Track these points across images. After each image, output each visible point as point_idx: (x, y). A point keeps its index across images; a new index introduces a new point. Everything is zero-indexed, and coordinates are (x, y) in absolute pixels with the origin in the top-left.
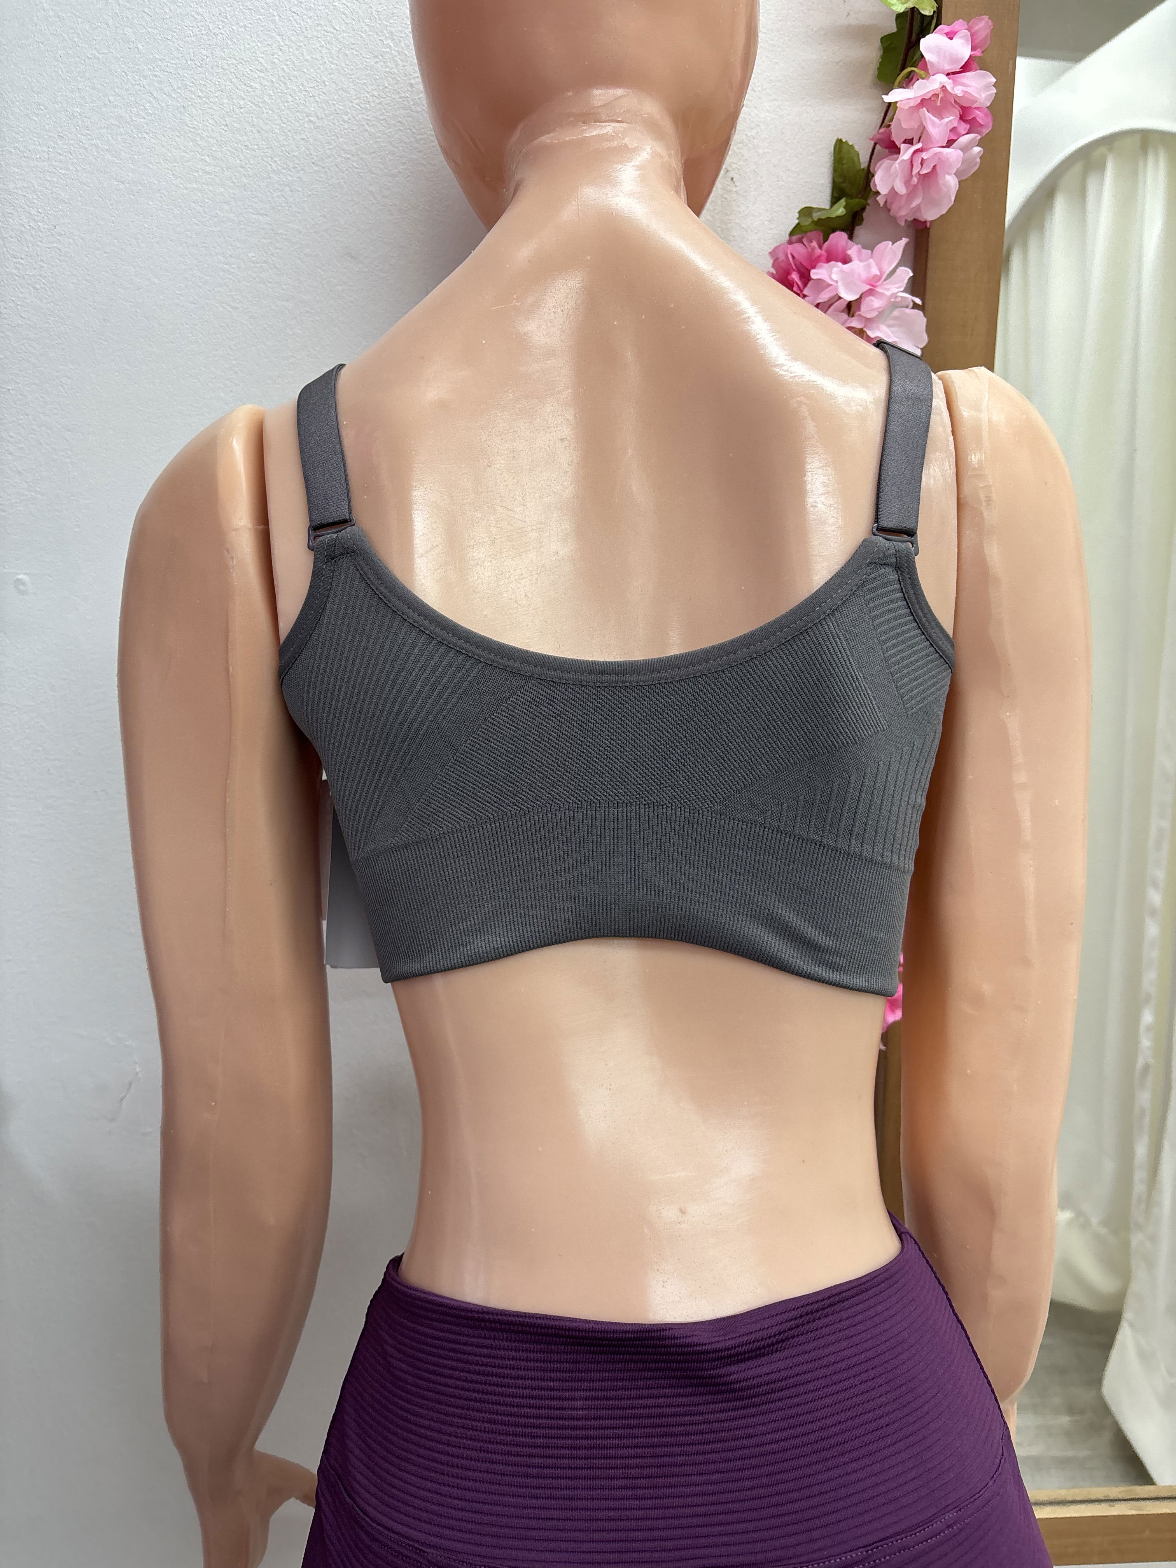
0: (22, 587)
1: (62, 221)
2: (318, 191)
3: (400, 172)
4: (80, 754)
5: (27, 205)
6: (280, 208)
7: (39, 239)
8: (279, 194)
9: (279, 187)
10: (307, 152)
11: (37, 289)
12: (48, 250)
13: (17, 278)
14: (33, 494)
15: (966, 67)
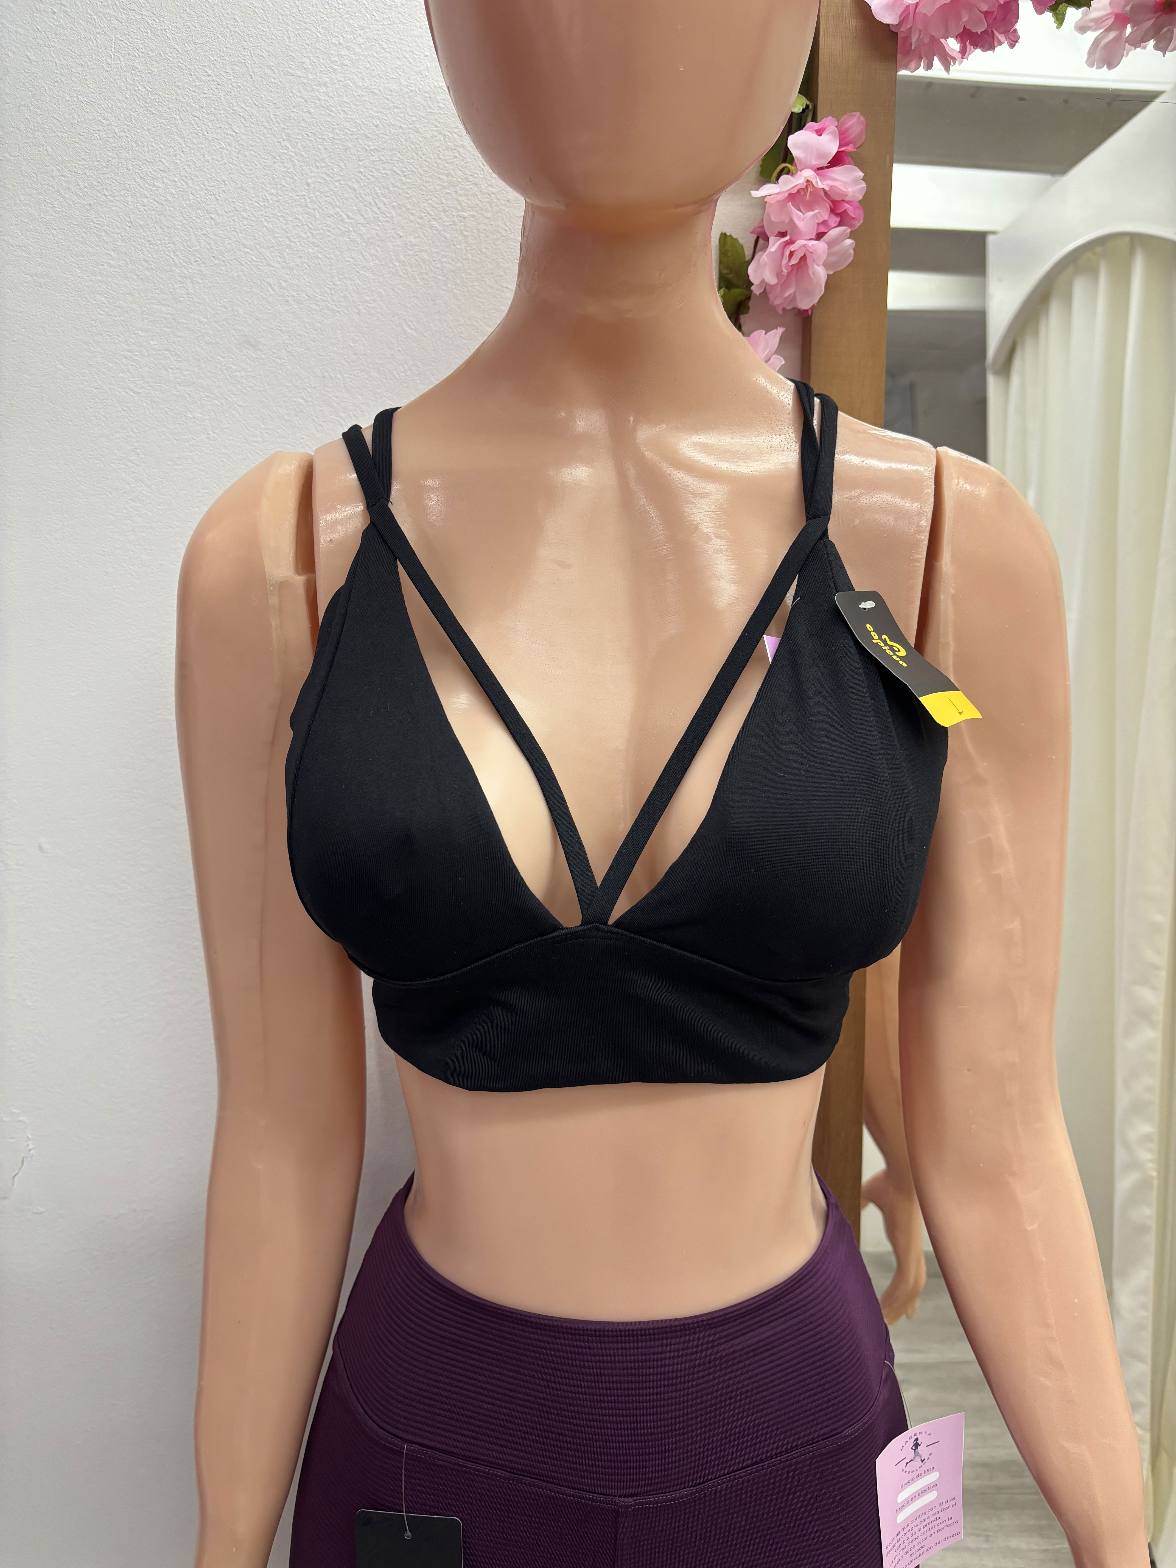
15: (837, 160)
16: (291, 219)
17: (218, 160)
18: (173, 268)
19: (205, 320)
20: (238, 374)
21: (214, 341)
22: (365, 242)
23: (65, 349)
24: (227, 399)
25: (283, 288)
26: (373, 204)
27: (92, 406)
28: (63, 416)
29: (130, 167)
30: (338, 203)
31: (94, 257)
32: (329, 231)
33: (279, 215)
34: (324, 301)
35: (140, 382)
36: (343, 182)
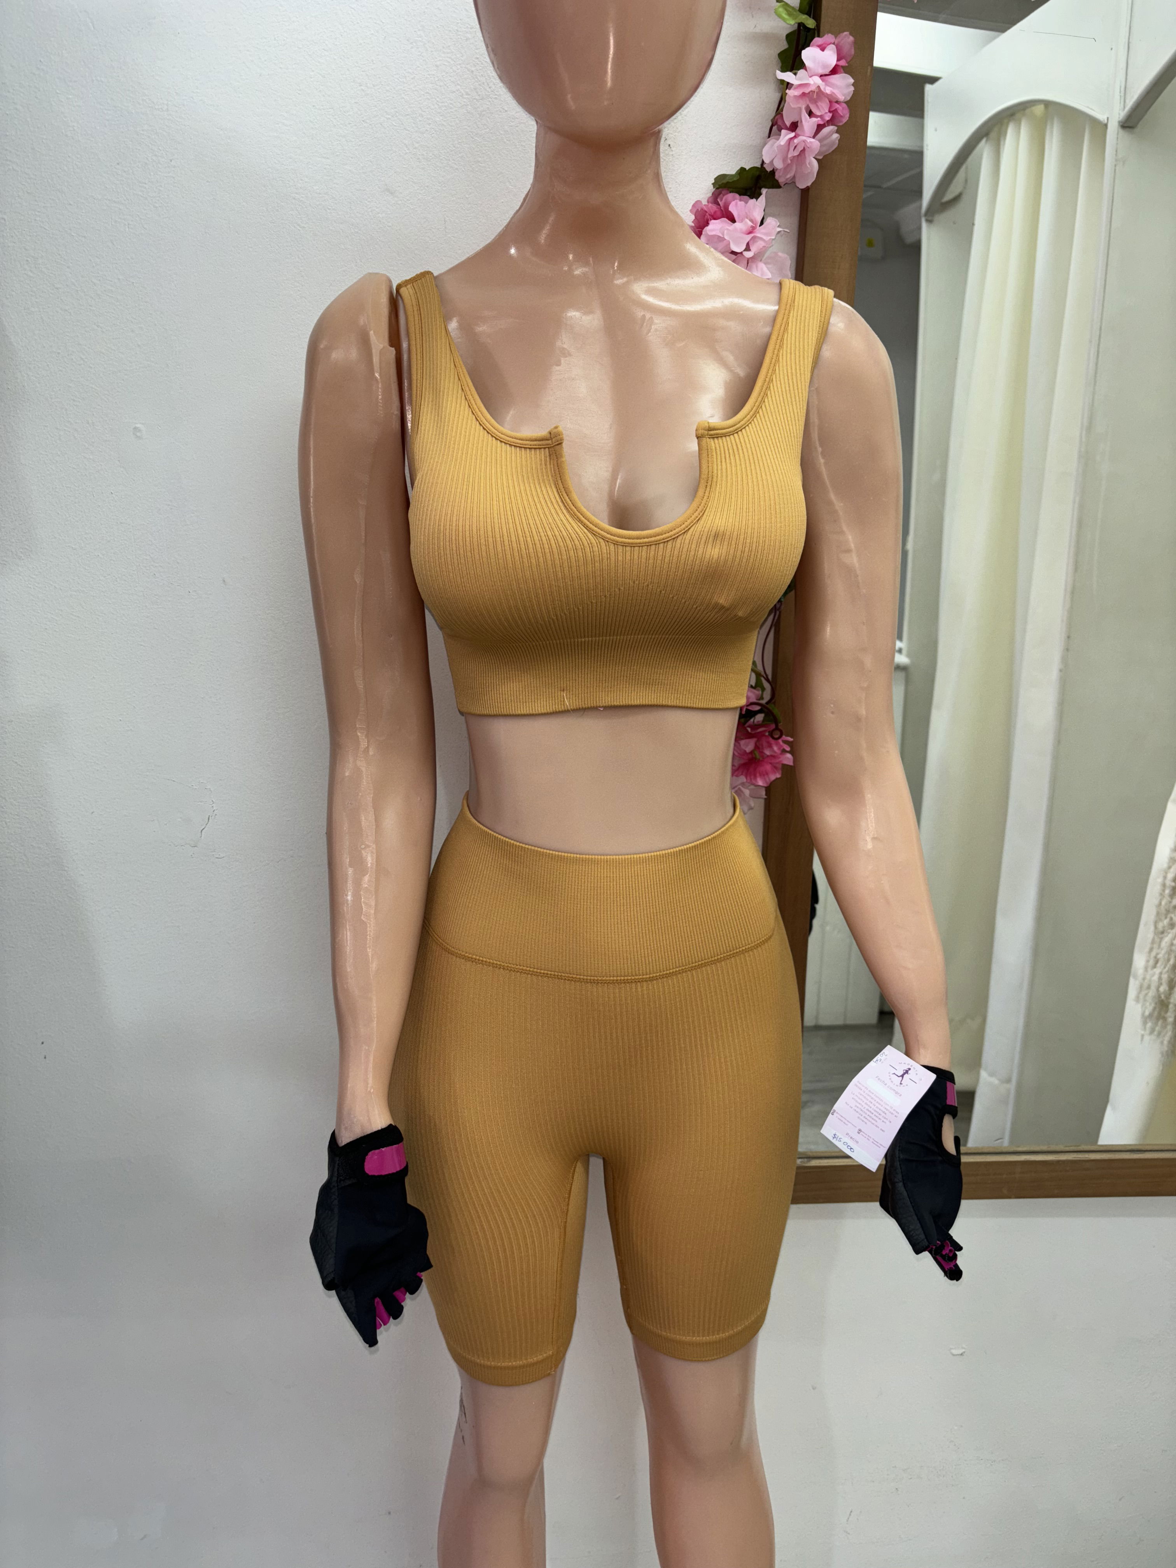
0: (138, 434)
2: (366, 142)
5: (150, 143)
7: (160, 170)
8: (338, 143)
9: (337, 138)
10: (359, 113)
11: (156, 207)
12: (165, 178)
14: (148, 362)
15: (834, 71)
16: (423, 93)
17: (368, 44)
18: (332, 129)
19: (356, 171)
20: (379, 214)
21: (362, 188)
22: (478, 114)
24: (371, 235)
25: (415, 148)
26: (486, 84)
29: (301, 46)
30: (459, 82)
32: (451, 104)
33: (414, 89)
34: (447, 160)
36: (464, 66)
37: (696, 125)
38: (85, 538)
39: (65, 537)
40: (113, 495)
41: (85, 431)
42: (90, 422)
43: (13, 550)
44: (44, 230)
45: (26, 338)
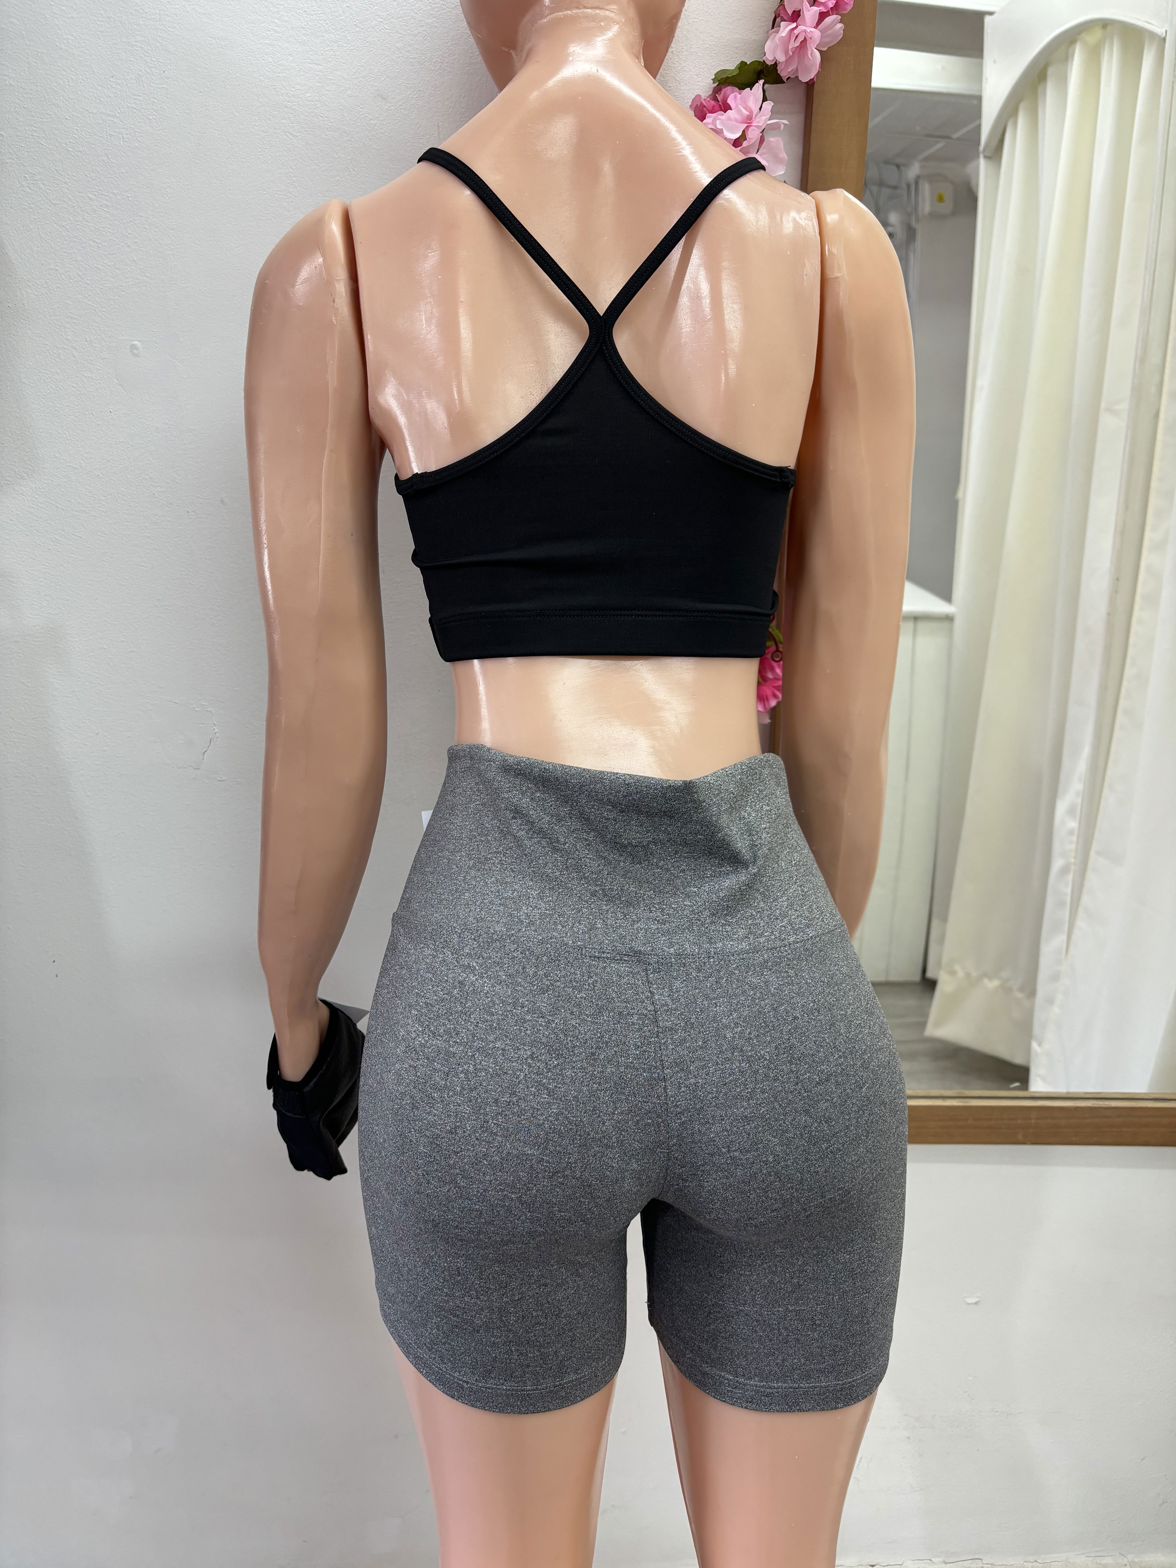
0: (135, 351)
1: (170, 68)
2: (358, 47)
3: (419, 33)
4: (177, 483)
5: (144, 54)
6: (330, 59)
7: (153, 81)
8: (329, 48)
9: (329, 43)
10: (351, 17)
11: (151, 120)
12: (159, 90)
13: (136, 111)
14: (144, 278)
18: (324, 34)
19: (349, 77)
20: (372, 121)
21: (355, 94)
23: (240, 99)
24: (364, 143)
25: (408, 52)
27: (260, 147)
28: (238, 155)
31: (263, 24)
35: (297, 127)
37: (696, 20)
38: (85, 457)
39: (66, 456)
40: (112, 414)
41: (83, 349)
42: (88, 339)
43: (17, 470)
44: (41, 146)
45: (25, 255)
